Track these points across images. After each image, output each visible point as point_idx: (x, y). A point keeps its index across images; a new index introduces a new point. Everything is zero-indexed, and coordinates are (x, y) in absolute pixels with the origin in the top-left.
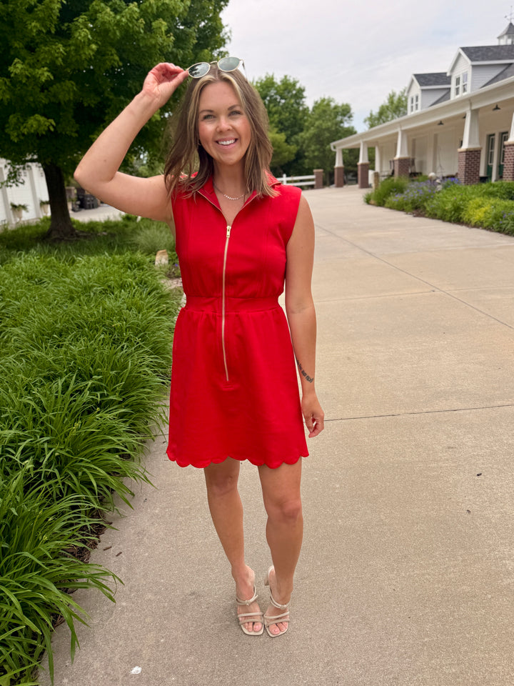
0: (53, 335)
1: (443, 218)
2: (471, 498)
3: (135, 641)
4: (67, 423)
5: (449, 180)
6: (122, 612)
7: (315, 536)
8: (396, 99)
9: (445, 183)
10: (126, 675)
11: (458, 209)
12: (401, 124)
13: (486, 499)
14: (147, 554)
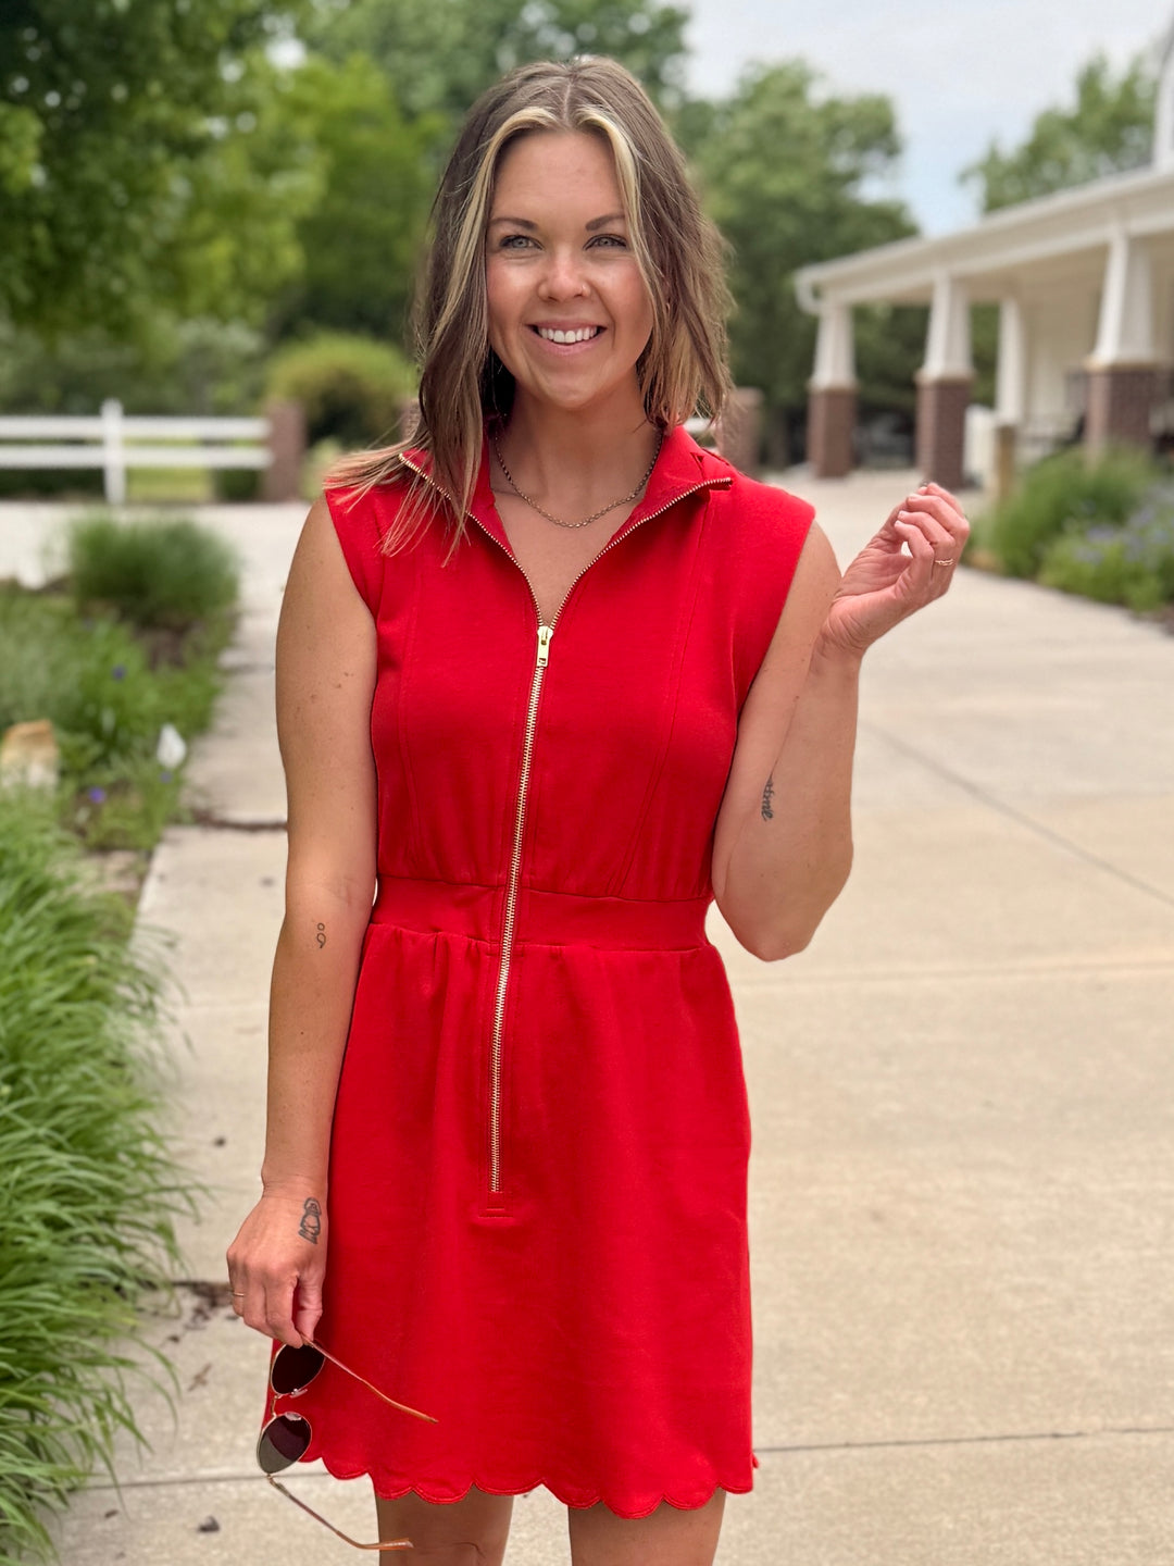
8: (1109, 85)
12: (1122, 205)
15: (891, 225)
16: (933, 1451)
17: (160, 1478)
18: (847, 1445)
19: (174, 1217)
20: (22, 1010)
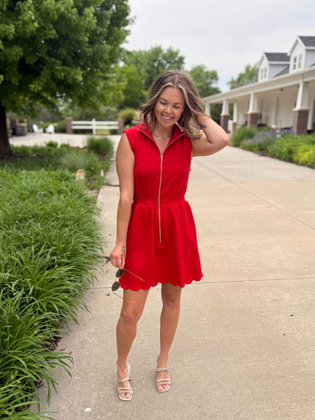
1: (279, 158)
2: (286, 328)
3: (86, 396)
5: (286, 131)
6: (76, 382)
7: (191, 345)
8: (251, 69)
9: (283, 133)
10: (82, 412)
11: (290, 152)
12: (253, 88)
13: (295, 328)
14: (88, 353)
15: (216, 91)
16: (221, 284)
17: (101, 287)
18: (208, 283)
19: (103, 247)
20: (79, 214)
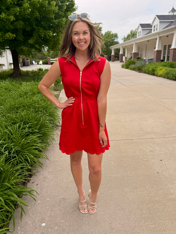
0: (15, 109)
1: (148, 73)
2: (159, 168)
3: (43, 214)
4: (20, 139)
5: (151, 60)
6: (39, 204)
7: (105, 180)
8: (133, 32)
9: (149, 61)
10: (40, 226)
11: (153, 70)
12: (134, 41)
13: (164, 169)
14: (47, 185)
16: (121, 141)
17: (57, 143)
19: (60, 121)
